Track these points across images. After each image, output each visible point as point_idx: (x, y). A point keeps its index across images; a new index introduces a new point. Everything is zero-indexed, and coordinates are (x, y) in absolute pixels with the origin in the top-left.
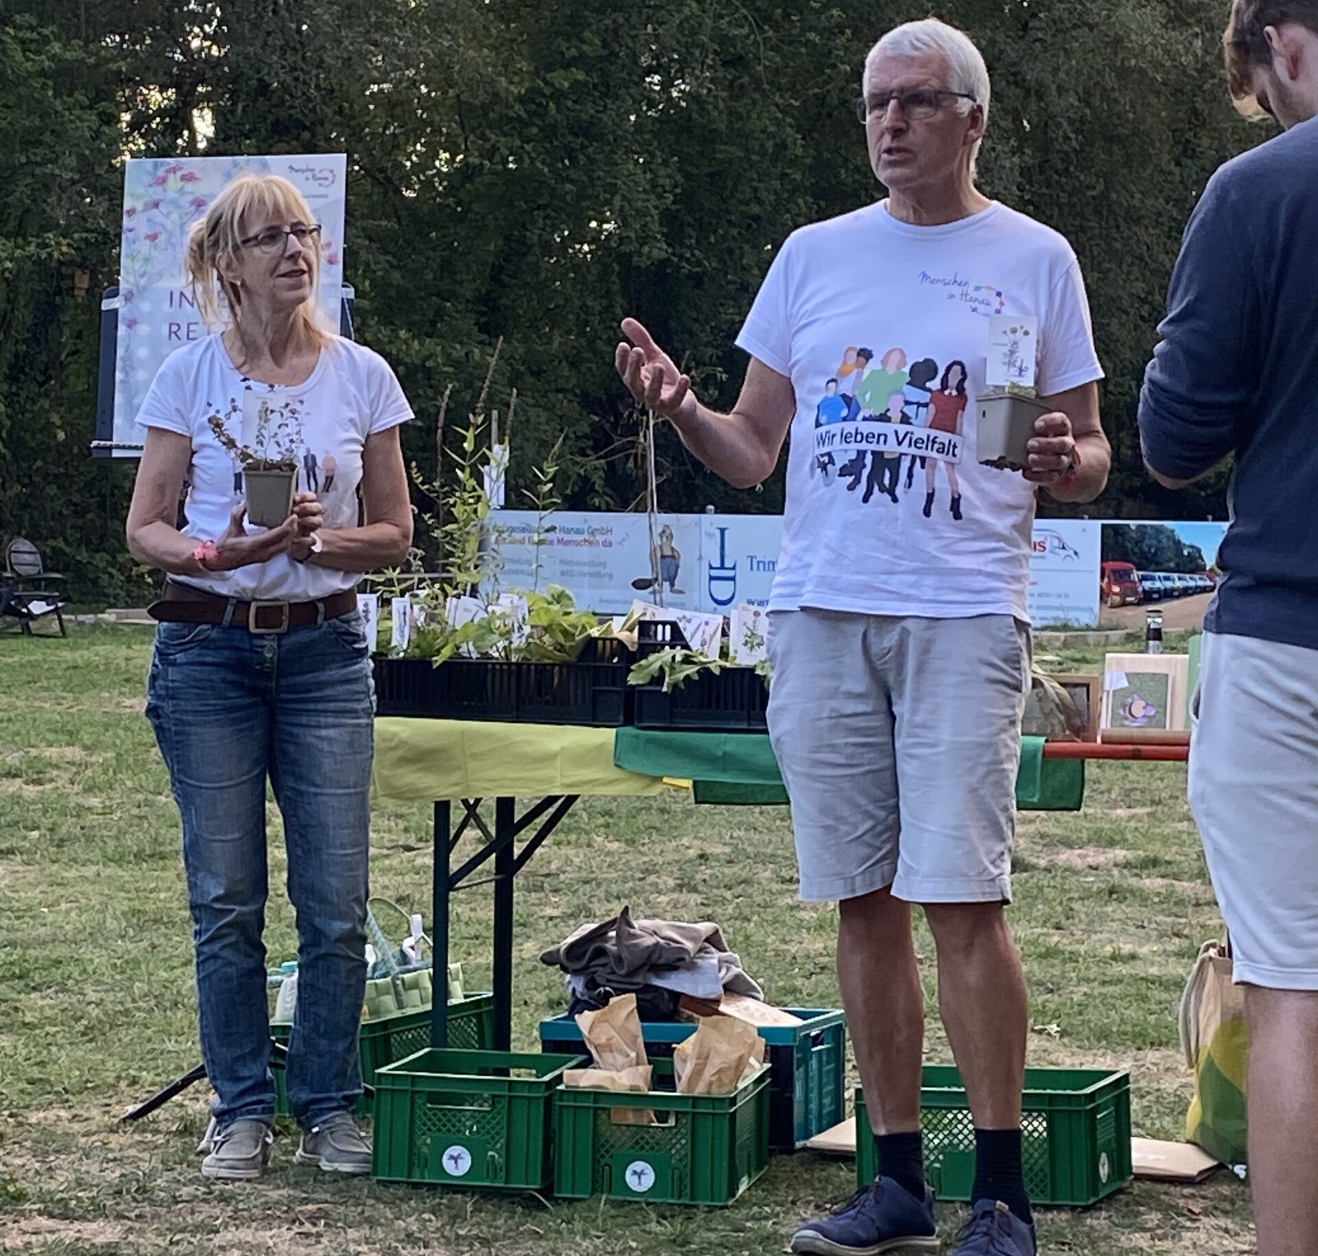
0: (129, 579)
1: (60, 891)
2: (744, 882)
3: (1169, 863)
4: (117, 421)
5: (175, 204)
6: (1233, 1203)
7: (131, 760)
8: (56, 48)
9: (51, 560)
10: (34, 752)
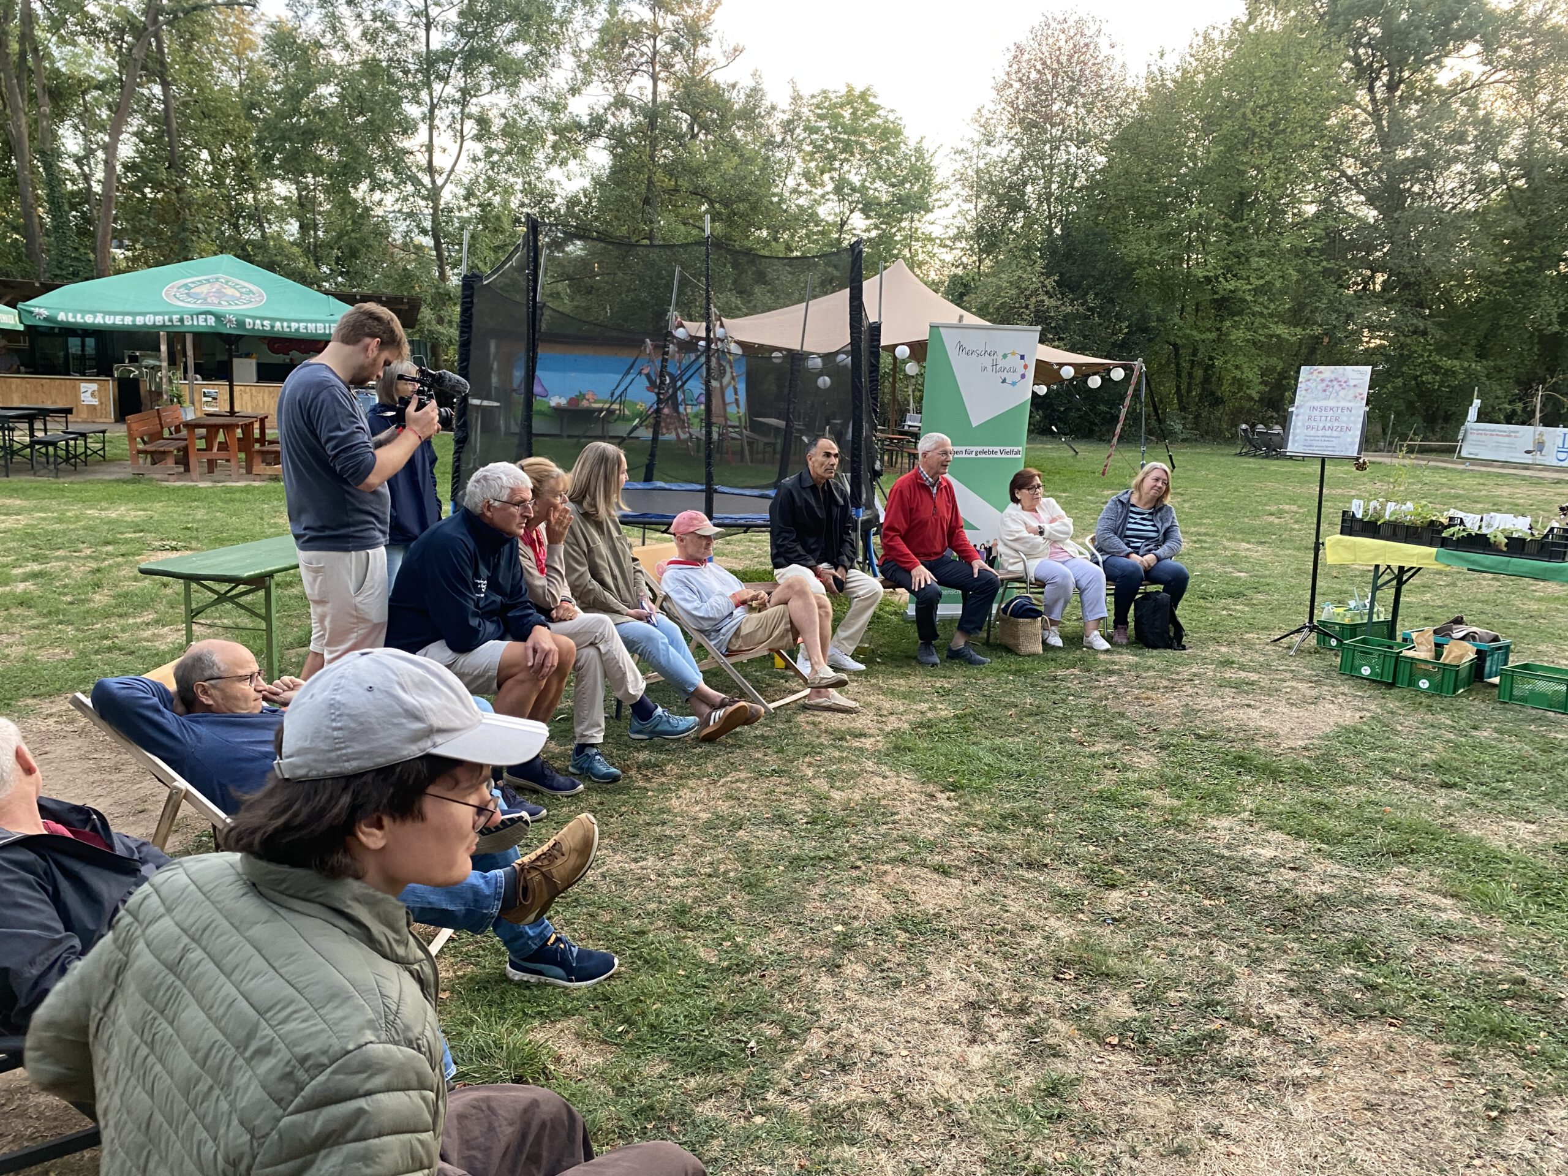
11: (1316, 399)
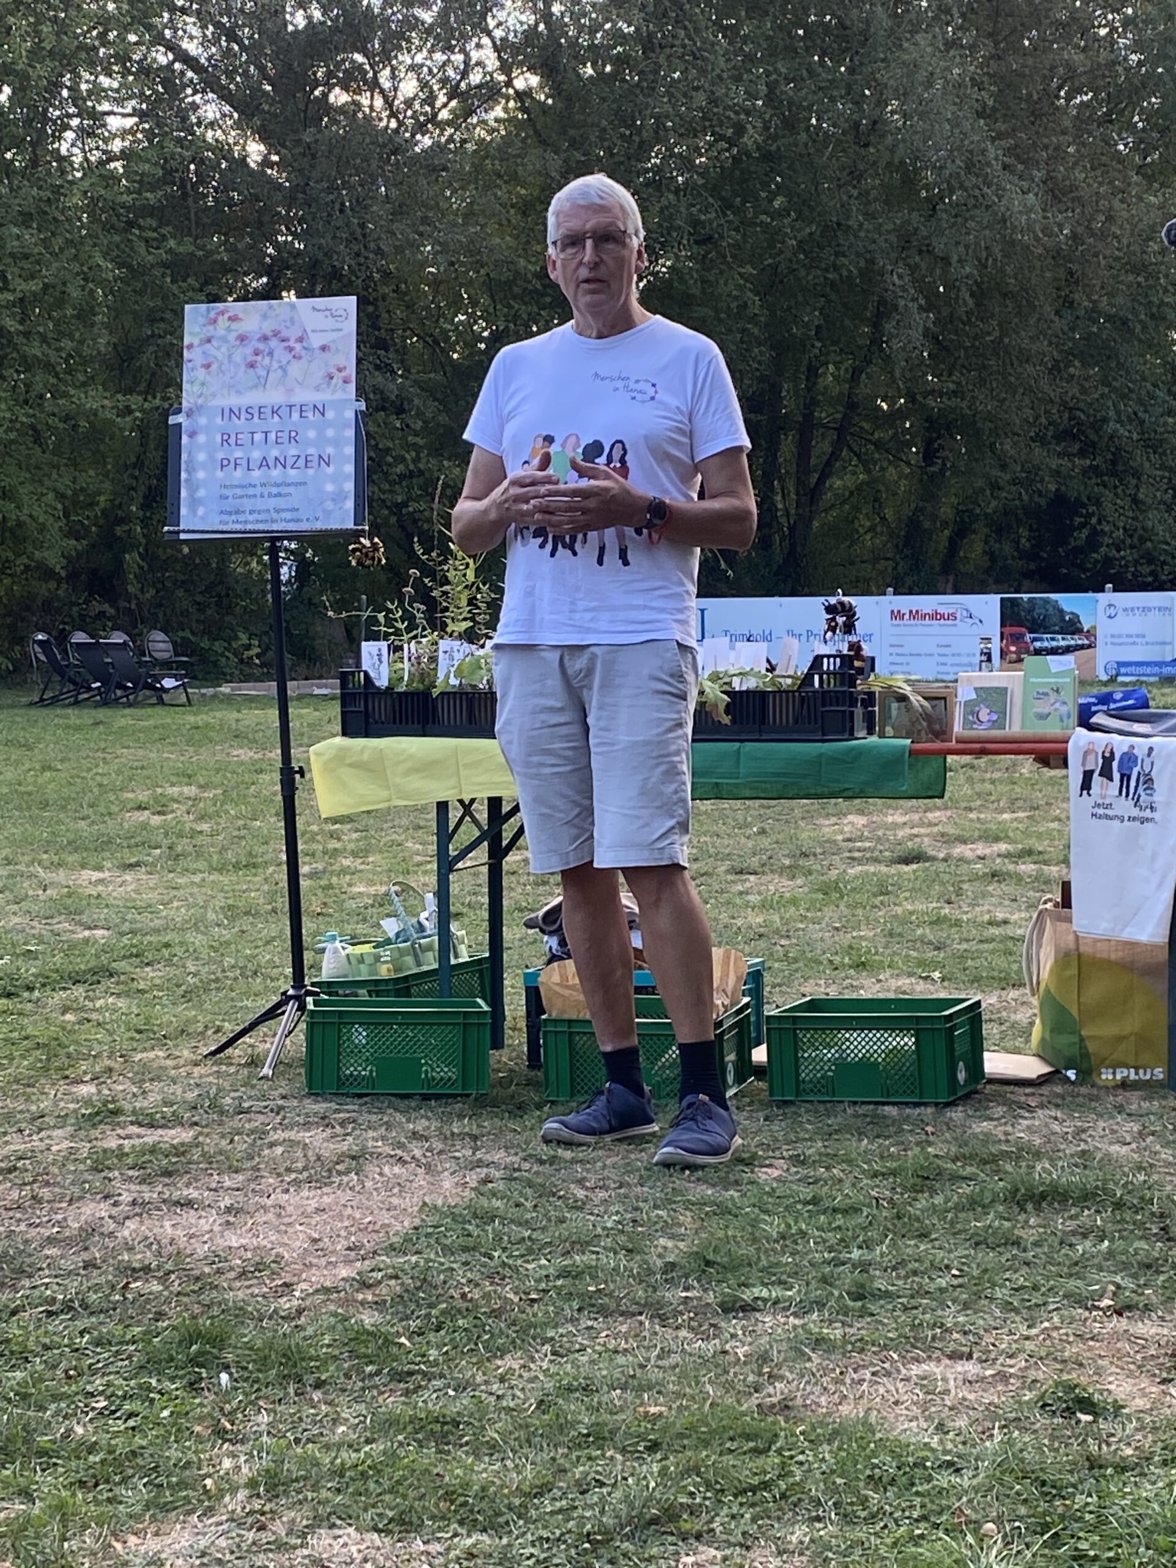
0: (241, 661)
1: (174, 892)
2: (705, 874)
3: (1040, 853)
4: (183, 511)
5: (224, 339)
6: (1063, 1098)
7: (234, 795)
8: (172, 243)
9: (179, 647)
10: (159, 790)
11: (233, 387)
